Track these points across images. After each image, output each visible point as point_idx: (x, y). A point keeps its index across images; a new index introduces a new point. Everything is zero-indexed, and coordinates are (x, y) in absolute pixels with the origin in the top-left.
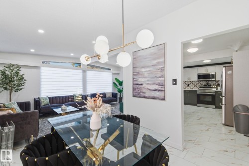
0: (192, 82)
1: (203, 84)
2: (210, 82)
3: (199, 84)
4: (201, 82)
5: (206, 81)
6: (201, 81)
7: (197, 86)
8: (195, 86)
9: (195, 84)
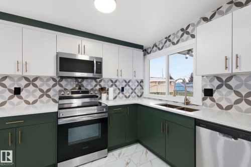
0: (32, 81)
1: (69, 87)
2: (85, 83)
3: (58, 88)
4: (64, 83)
5: (77, 78)
6: (62, 78)
7: (51, 93)
8: (45, 93)
9: (45, 88)
